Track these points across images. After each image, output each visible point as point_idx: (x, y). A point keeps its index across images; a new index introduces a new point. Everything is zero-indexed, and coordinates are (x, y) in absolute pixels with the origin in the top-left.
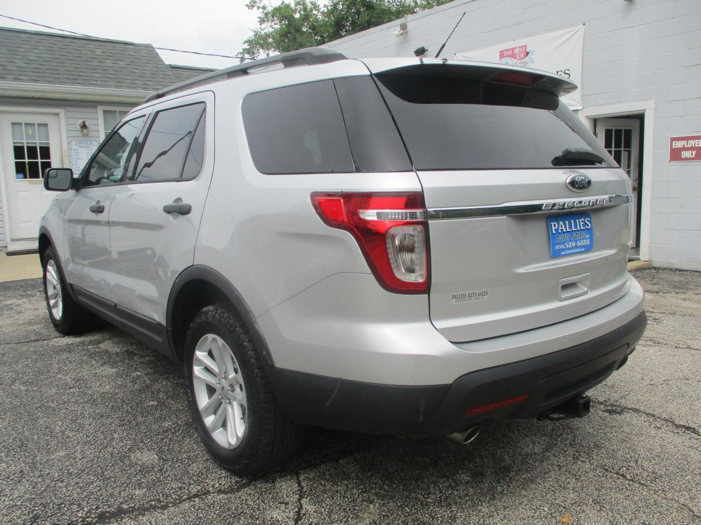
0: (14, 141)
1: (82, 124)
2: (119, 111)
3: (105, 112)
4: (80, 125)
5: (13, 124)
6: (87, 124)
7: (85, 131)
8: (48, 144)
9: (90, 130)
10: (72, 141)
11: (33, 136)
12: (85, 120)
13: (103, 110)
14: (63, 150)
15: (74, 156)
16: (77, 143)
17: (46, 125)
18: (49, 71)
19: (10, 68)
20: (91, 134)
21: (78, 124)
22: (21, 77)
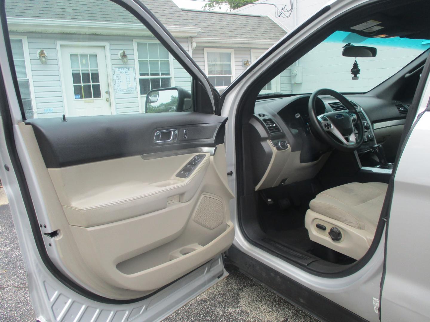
0: (73, 69)
1: (122, 54)
2: (148, 43)
3: (138, 44)
4: (121, 55)
5: (71, 55)
6: (126, 54)
7: (125, 60)
8: (98, 70)
9: (129, 59)
10: (115, 68)
11: (86, 65)
12: (125, 51)
13: (137, 43)
14: (109, 76)
15: (117, 79)
16: (119, 69)
17: (96, 55)
18: (96, 12)
19: (67, 10)
20: (129, 62)
21: (119, 54)
22: (77, 17)
